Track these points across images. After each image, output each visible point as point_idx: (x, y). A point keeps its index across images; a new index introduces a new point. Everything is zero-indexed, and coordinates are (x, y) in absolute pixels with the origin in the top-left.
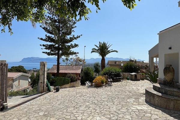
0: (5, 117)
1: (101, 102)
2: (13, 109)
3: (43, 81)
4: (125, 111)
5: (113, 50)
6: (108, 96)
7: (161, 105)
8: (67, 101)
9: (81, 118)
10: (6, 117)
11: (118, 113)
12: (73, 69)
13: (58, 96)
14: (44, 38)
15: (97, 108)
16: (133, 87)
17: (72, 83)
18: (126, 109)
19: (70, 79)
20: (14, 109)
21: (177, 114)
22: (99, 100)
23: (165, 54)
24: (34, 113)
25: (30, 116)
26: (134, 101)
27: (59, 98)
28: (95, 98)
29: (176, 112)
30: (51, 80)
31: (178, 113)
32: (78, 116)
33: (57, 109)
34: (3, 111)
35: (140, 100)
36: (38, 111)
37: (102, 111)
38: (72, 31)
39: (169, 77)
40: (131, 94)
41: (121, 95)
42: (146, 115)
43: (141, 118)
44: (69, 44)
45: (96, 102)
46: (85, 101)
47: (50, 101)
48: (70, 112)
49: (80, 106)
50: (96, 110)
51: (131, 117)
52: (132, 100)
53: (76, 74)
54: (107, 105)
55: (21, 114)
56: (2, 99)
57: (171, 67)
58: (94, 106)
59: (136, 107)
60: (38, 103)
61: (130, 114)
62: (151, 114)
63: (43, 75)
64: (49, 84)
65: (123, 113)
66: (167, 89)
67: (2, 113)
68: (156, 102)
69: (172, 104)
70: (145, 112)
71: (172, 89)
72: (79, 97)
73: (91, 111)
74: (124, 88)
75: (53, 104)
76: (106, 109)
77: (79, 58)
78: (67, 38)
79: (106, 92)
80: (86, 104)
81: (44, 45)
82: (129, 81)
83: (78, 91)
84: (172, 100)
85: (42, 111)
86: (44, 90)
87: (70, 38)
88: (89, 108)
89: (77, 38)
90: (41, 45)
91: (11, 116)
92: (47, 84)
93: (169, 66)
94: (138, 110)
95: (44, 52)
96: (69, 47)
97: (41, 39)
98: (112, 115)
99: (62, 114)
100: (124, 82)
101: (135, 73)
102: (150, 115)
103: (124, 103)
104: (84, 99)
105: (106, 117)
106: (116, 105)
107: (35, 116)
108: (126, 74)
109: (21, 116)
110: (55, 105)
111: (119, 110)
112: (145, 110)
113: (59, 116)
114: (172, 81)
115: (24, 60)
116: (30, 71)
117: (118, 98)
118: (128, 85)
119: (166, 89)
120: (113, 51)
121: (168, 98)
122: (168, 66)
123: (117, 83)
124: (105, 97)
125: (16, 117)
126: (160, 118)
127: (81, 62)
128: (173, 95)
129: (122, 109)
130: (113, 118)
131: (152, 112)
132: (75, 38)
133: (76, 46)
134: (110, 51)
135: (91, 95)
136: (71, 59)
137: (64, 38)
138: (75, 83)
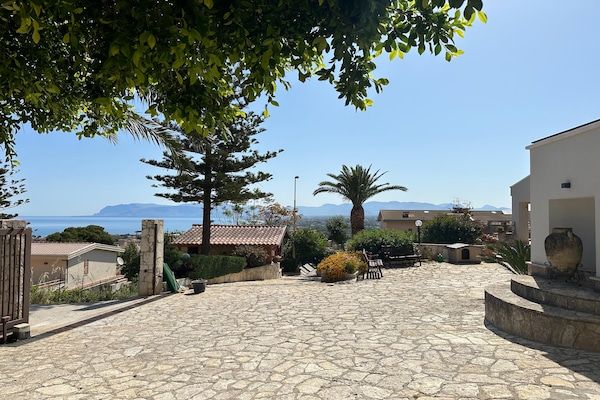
0: (14, 360)
1: (331, 324)
2: (47, 339)
3: (151, 268)
4: (407, 348)
5: (391, 186)
6: (360, 307)
7: (532, 334)
8: (223, 319)
9: (256, 365)
10: (19, 359)
11: (381, 354)
12: (256, 235)
13: (196, 304)
14: (160, 159)
15: (315, 339)
16: (454, 282)
17: (252, 270)
18: (414, 342)
19: (244, 259)
20: (51, 337)
21: (583, 358)
22: (327, 317)
23: (550, 201)
24: (110, 351)
25: (94, 358)
26: (444, 319)
27: (199, 310)
28: (315, 311)
29: (582, 353)
30: (180, 263)
31: (587, 358)
32: (248, 362)
33: (185, 340)
34: (14, 344)
35: (466, 319)
36: (124, 345)
37: (331, 349)
38: (250, 141)
39: (563, 260)
40: (440, 301)
41: (406, 302)
42: (474, 361)
43: (458, 368)
44: (242, 174)
45: (317, 321)
46: (281, 319)
47: (169, 317)
48: (224, 348)
49: (262, 333)
50: (310, 345)
51: (423, 366)
52: (438, 319)
53: (267, 247)
54: (352, 332)
55: (67, 354)
56: (11, 313)
57: (569, 234)
58: (306, 334)
59: (447, 336)
60: (129, 322)
61: (422, 357)
62: (493, 357)
63: (152, 254)
64: (171, 275)
65: (399, 355)
66: (556, 291)
67: (11, 350)
68: (517, 326)
69: (568, 334)
70: (473, 353)
71: (572, 293)
72: (264, 309)
73: (294, 349)
74: (421, 283)
75: (174, 325)
76: (344, 343)
77: (279, 205)
78: (233, 159)
79: (358, 296)
80: (284, 327)
81: (159, 178)
82: (443, 265)
83: (265, 291)
84: (569, 321)
85: (138, 344)
86: (153, 288)
87: (245, 158)
88: (290, 338)
89: (268, 157)
90: (149, 178)
91: (33, 357)
92: (164, 273)
93: (564, 231)
94: (453, 347)
95: (160, 195)
96: (242, 181)
97: (152, 163)
98: (358, 360)
99: (198, 355)
100: (424, 269)
101: (463, 245)
102: (488, 361)
103: (409, 327)
104: (280, 314)
105: (337, 365)
106: (380, 331)
107: (111, 357)
108: (433, 247)
109: (65, 357)
110: (179, 330)
111: (388, 345)
112: (475, 347)
113: (187, 360)
114: (576, 270)
115: (108, 211)
116: (126, 237)
117: (393, 312)
118: (435, 276)
119: (553, 291)
120: (392, 188)
121: (555, 317)
122: (559, 231)
123: (399, 270)
124: (351, 307)
125: (50, 360)
126: (522, 369)
127: (286, 215)
128: (576, 309)
129: (398, 342)
130: (360, 369)
131: (499, 353)
132: (262, 159)
133: (264, 177)
134: (379, 189)
135: (307, 303)
136: (252, 208)
137: (224, 160)
138: (261, 269)
